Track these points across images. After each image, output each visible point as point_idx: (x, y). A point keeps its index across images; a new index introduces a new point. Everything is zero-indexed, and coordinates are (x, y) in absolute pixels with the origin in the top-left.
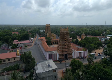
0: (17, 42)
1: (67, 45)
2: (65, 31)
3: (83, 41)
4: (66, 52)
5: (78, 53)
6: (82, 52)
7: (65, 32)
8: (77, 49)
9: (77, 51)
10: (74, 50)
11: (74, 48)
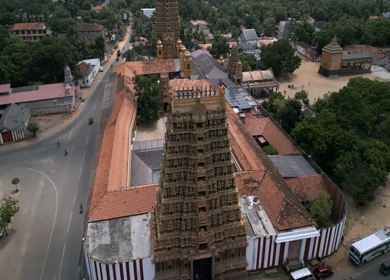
0: (6, 94)
1: (212, 206)
2: (196, 118)
3: (327, 125)
4: (204, 246)
5: (283, 244)
6: (308, 240)
7: (200, 125)
8: (281, 213)
9: (280, 231)
10: (262, 213)
11: (262, 188)
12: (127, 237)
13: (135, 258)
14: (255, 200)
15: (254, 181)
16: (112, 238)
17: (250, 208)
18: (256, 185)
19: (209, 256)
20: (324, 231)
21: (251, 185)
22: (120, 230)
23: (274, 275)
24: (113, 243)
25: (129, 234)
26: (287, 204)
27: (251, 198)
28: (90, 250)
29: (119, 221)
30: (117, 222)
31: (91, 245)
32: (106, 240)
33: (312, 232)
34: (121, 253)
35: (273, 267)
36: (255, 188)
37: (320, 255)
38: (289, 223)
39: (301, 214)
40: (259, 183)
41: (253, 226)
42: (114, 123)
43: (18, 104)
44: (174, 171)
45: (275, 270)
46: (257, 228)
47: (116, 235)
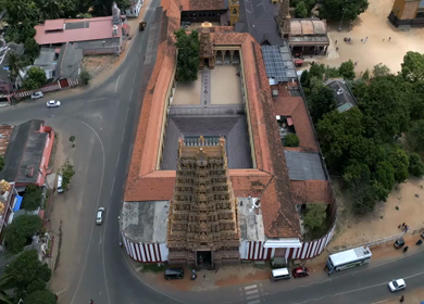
0: (61, 31)
1: (211, 219)
2: (199, 163)
4: (204, 244)
5: (270, 249)
6: (292, 249)
7: (202, 167)
8: (274, 223)
9: (269, 238)
10: (259, 218)
11: (265, 192)
12: (150, 220)
13: (154, 241)
14: (257, 204)
15: (261, 184)
16: (140, 219)
17: (251, 210)
18: (261, 188)
19: (208, 250)
20: (307, 244)
21: (256, 188)
22: (147, 213)
23: (261, 267)
24: (140, 225)
25: (152, 218)
26: (281, 215)
27: (254, 200)
28: (124, 228)
29: (147, 204)
30: (145, 205)
31: (124, 223)
32: (135, 221)
33: (296, 244)
34: (145, 234)
35: (262, 259)
36: (260, 191)
37: (303, 257)
38: (278, 232)
39: (290, 226)
40: (264, 187)
41: (249, 228)
42: (152, 91)
43: (72, 43)
44: (181, 194)
45: (263, 263)
46: (251, 231)
47: (143, 217)
